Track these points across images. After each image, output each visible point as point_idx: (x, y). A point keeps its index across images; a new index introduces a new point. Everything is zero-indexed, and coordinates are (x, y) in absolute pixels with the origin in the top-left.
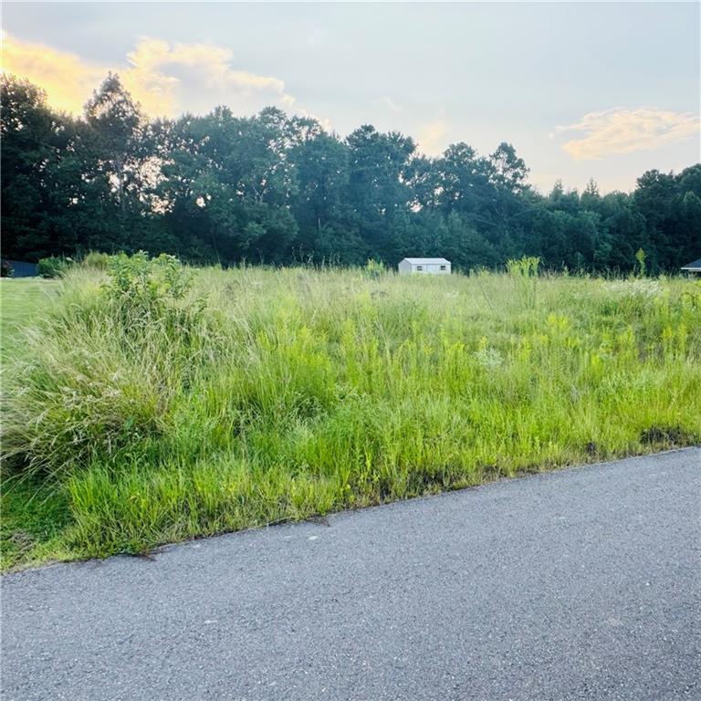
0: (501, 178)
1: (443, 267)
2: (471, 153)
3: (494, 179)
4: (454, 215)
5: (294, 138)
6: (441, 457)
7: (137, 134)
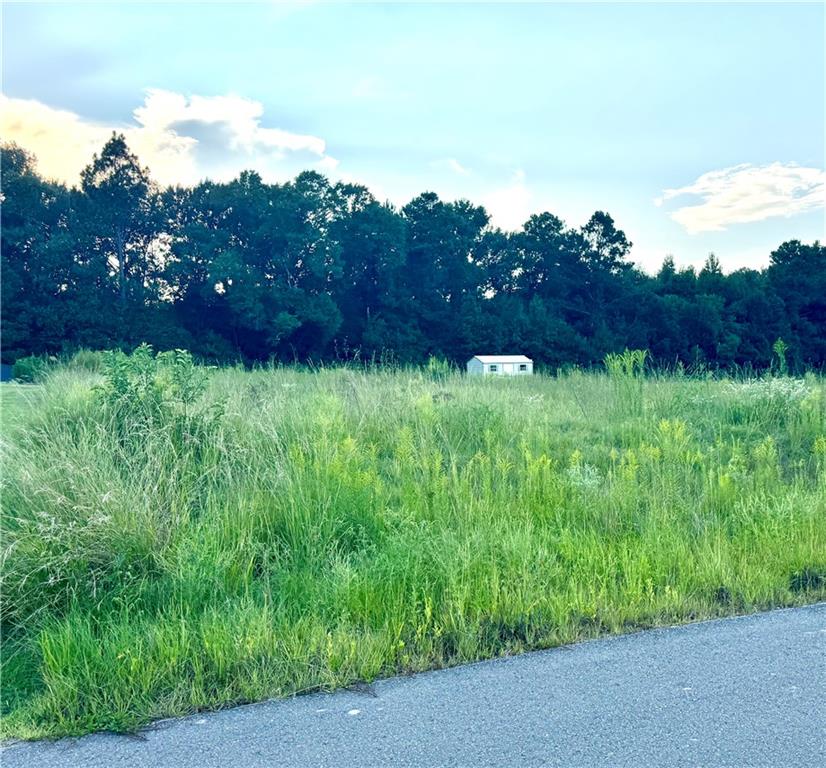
0: (596, 255)
1: (523, 367)
2: (558, 224)
3: (586, 256)
4: (537, 302)
5: (338, 209)
6: (524, 604)
7: (145, 206)
